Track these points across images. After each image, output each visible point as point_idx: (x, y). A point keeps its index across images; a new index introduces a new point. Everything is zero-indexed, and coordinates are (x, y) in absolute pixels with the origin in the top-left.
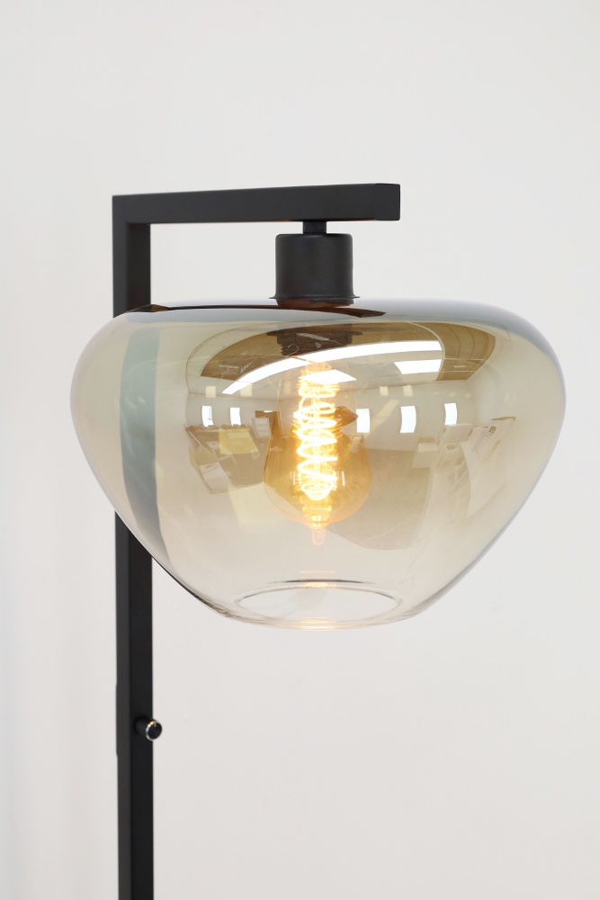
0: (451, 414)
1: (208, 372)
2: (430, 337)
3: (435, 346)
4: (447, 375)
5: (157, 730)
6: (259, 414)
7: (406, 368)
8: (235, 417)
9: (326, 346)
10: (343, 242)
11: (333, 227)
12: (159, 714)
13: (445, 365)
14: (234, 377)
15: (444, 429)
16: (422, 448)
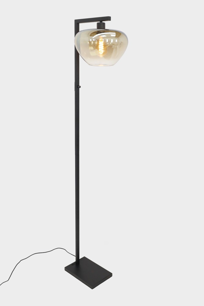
0: (116, 41)
1: (90, 36)
2: (114, 32)
3: (115, 33)
4: (116, 37)
5: (80, 87)
6: (96, 40)
7: (112, 35)
8: (94, 40)
9: (103, 33)
10: (104, 24)
11: (103, 22)
12: (80, 85)
13: (116, 35)
14: (93, 36)
15: (116, 42)
16: (113, 46)
